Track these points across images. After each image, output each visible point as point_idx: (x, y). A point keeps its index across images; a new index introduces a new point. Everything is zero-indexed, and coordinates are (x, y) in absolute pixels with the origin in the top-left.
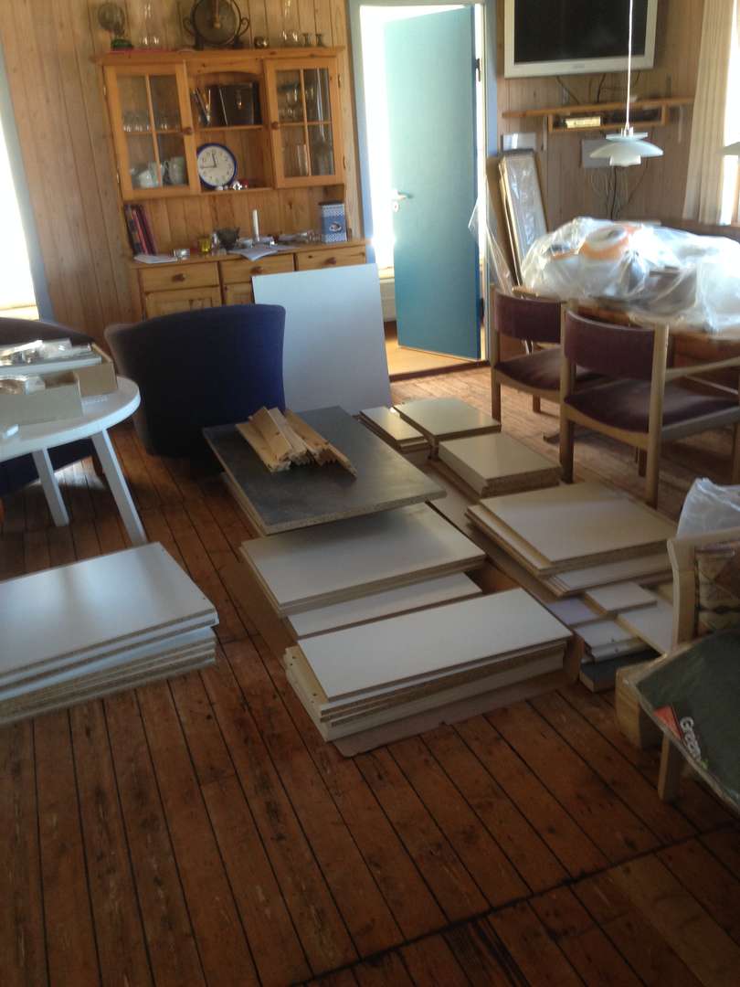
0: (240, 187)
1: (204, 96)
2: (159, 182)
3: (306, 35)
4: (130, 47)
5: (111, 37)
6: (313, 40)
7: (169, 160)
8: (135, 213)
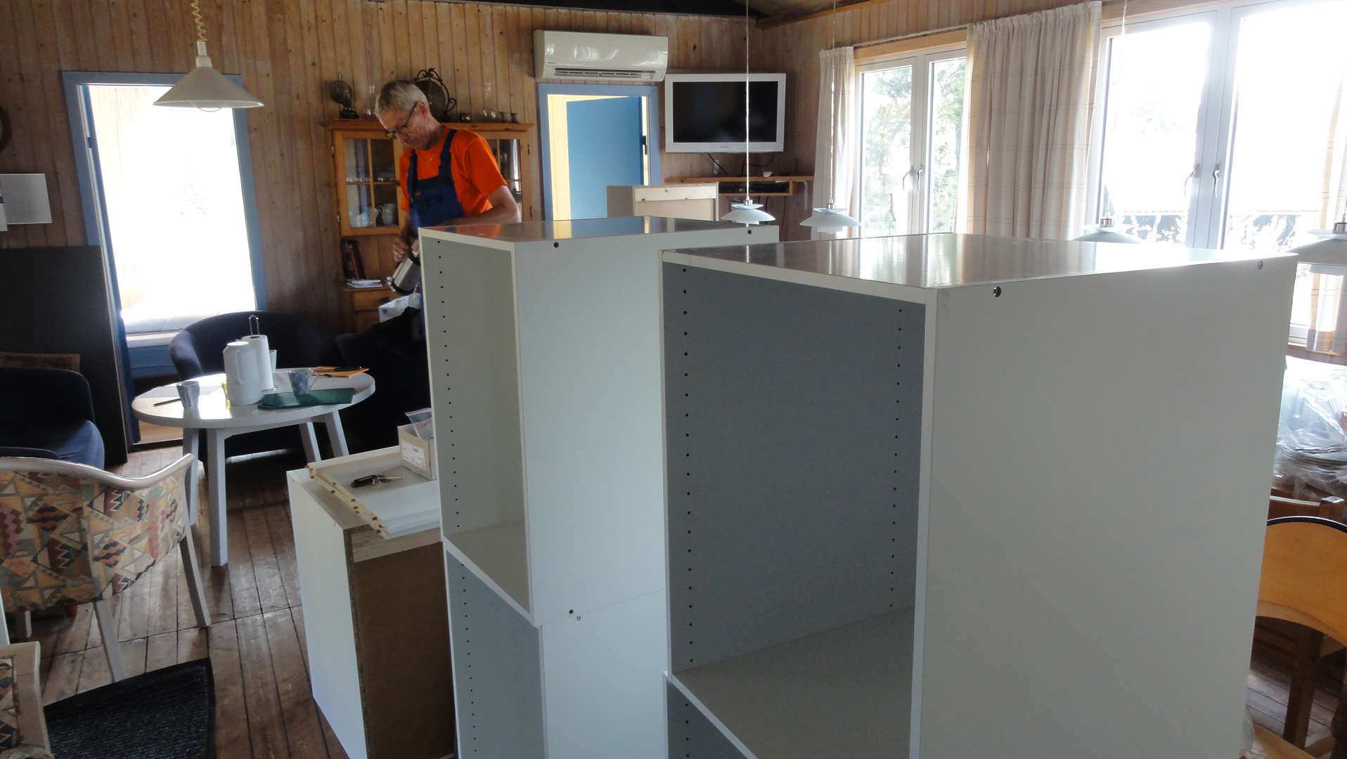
2: (373, 223)
3: (502, 114)
4: (356, 116)
5: (340, 107)
6: (508, 117)
7: (383, 205)
8: (351, 247)
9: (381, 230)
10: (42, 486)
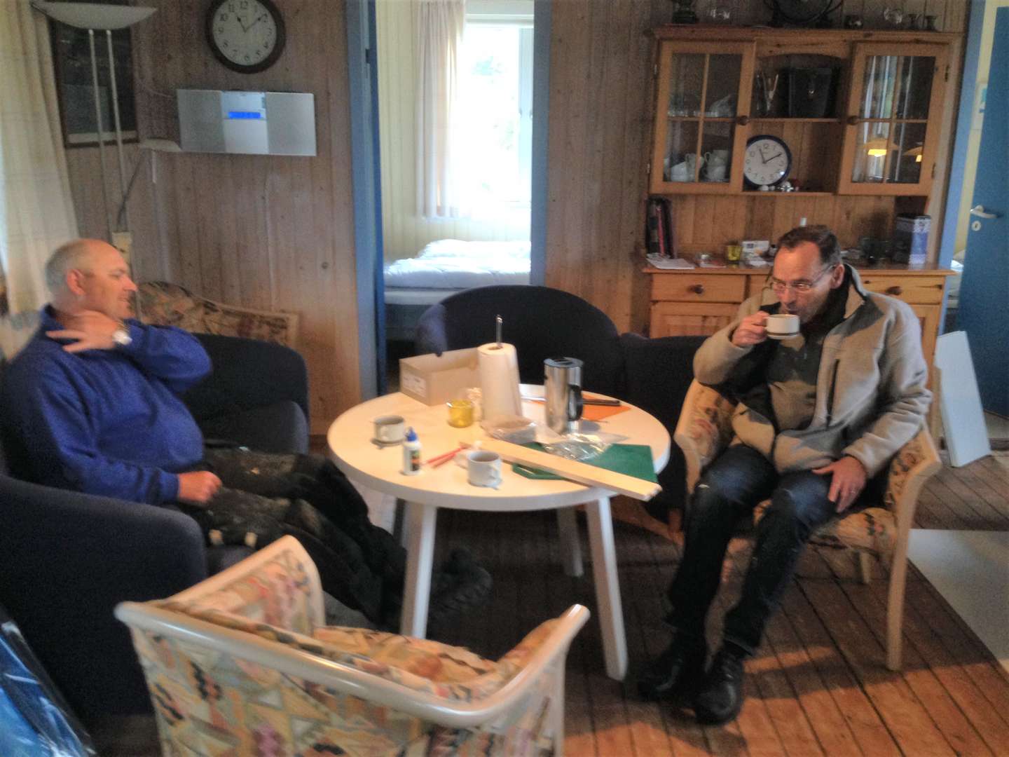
0: (790, 188)
1: (770, 81)
2: (695, 175)
4: (695, 20)
5: (674, 7)
7: (712, 152)
8: (659, 209)
9: (703, 188)
10: (324, 708)
